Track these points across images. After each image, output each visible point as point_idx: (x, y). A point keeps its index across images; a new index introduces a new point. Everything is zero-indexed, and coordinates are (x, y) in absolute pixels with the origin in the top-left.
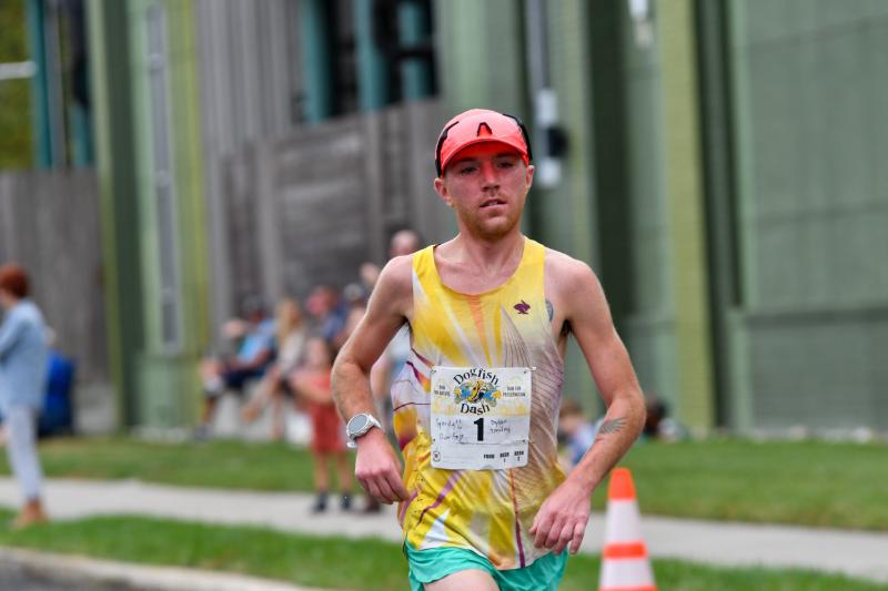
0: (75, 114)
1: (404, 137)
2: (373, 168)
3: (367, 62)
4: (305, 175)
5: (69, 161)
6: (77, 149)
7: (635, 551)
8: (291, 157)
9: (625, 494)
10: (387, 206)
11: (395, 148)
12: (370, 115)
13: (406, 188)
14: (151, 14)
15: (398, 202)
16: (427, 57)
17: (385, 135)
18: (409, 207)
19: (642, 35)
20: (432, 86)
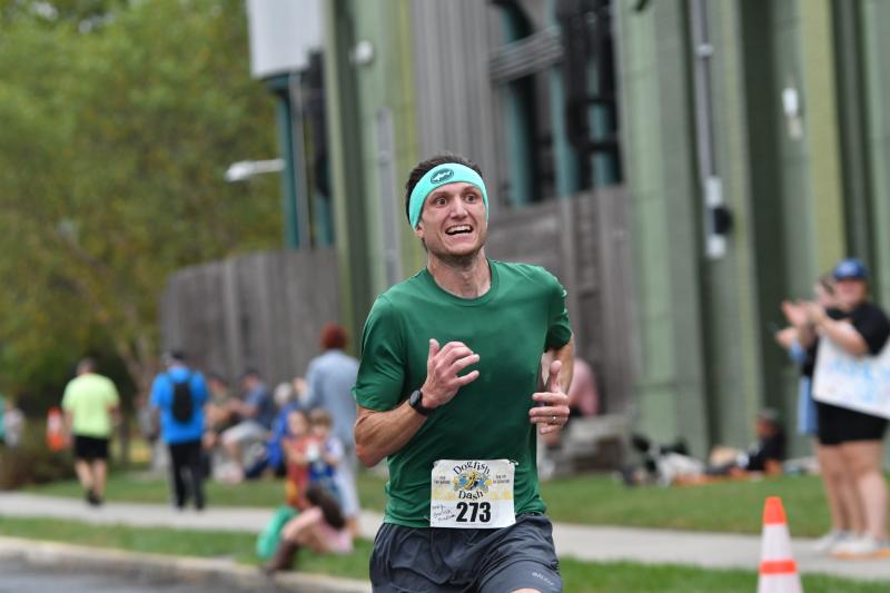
0: (318, 201)
1: (594, 218)
2: (568, 244)
3: (562, 155)
4: (510, 252)
5: (313, 242)
6: (320, 231)
7: (787, 567)
9: (777, 519)
10: (579, 277)
11: (586, 226)
12: (565, 202)
13: (596, 261)
14: (380, 117)
15: (589, 272)
16: (612, 150)
17: (577, 216)
18: (598, 277)
19: (795, 129)
20: (617, 175)
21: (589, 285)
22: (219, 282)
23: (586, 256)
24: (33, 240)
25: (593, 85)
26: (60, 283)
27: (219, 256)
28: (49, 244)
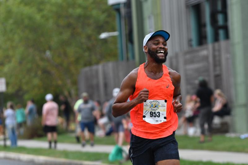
1: (219, 51)
2: (211, 59)
3: (209, 30)
4: (192, 61)
5: (128, 59)
6: (130, 55)
8: (188, 56)
10: (215, 70)
11: (217, 53)
12: (210, 45)
13: (220, 65)
14: (149, 17)
15: (218, 68)
16: (226, 28)
17: (214, 50)
18: (221, 70)
20: (227, 36)
21: (218, 73)
22: (97, 72)
23: (217, 63)
24: (37, 58)
25: (219, 7)
26: (46, 72)
27: (97, 63)
28: (42, 59)
